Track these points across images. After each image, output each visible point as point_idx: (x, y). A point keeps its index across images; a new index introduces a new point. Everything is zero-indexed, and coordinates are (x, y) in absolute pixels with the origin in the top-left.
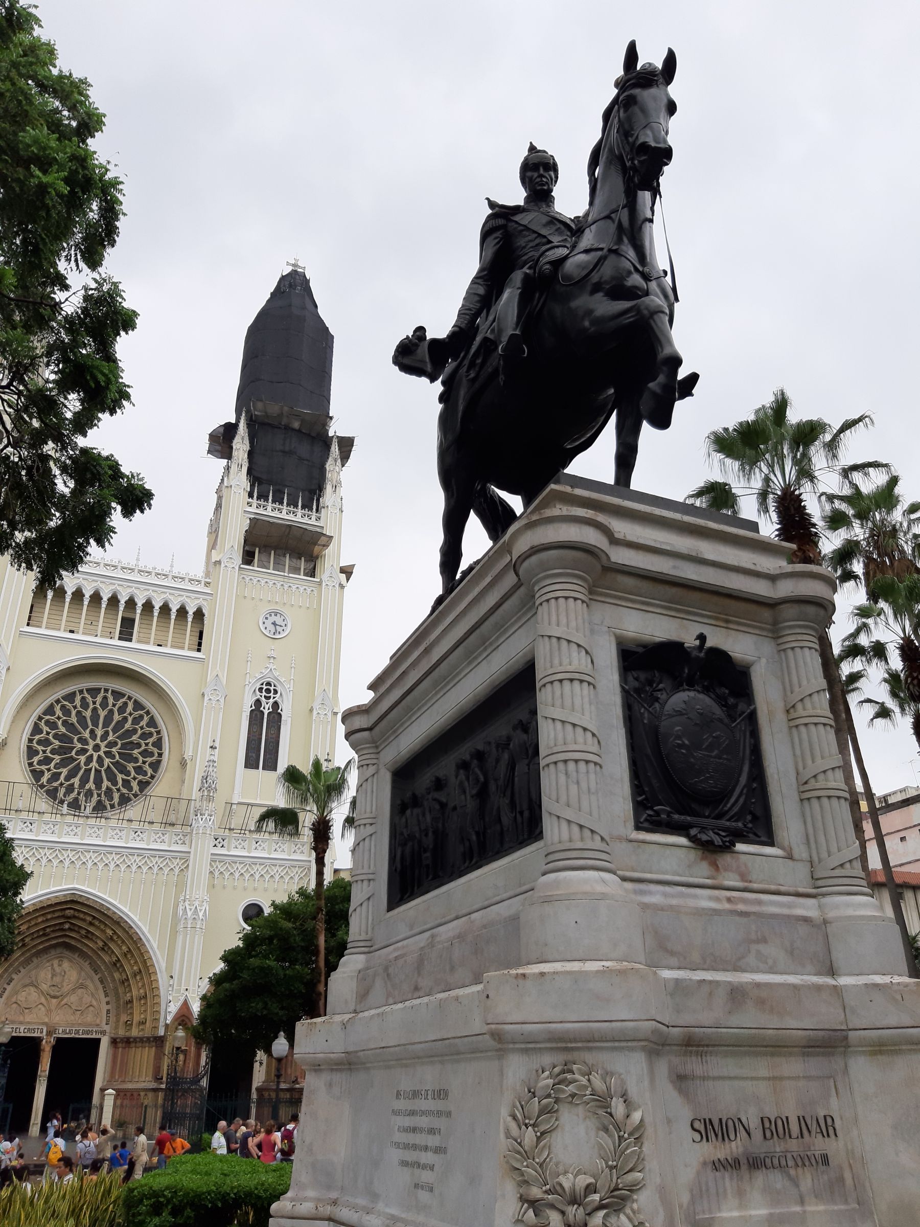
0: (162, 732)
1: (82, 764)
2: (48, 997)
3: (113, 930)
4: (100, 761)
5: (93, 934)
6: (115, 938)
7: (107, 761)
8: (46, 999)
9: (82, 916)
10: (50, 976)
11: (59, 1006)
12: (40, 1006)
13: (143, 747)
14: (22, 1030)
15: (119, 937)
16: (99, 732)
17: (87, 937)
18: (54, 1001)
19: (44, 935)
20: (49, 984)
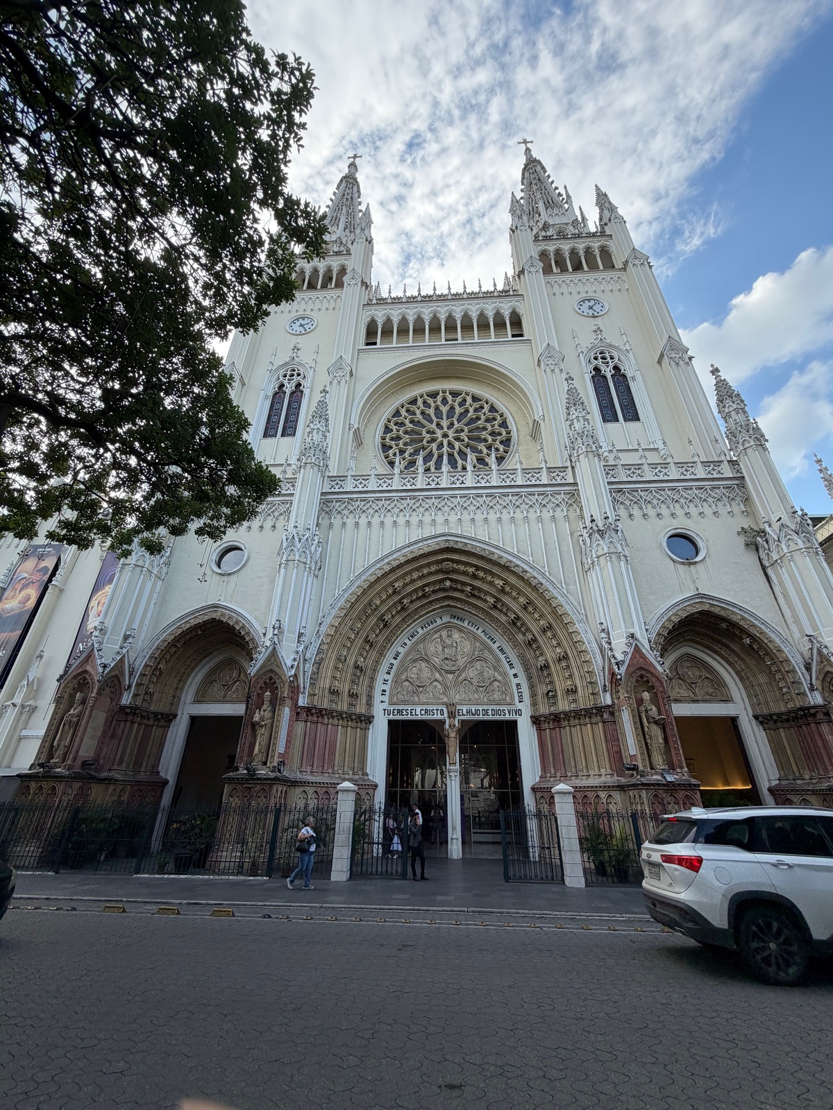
0: (505, 415)
1: (434, 449)
2: (443, 672)
3: (503, 579)
4: (450, 445)
5: (480, 590)
6: (507, 589)
7: (457, 445)
8: (441, 674)
9: (462, 568)
10: (440, 648)
11: (457, 683)
12: (436, 683)
13: (490, 428)
14: (418, 713)
15: (513, 587)
16: (445, 423)
17: (473, 596)
18: (450, 676)
19: (424, 596)
20: (441, 657)
